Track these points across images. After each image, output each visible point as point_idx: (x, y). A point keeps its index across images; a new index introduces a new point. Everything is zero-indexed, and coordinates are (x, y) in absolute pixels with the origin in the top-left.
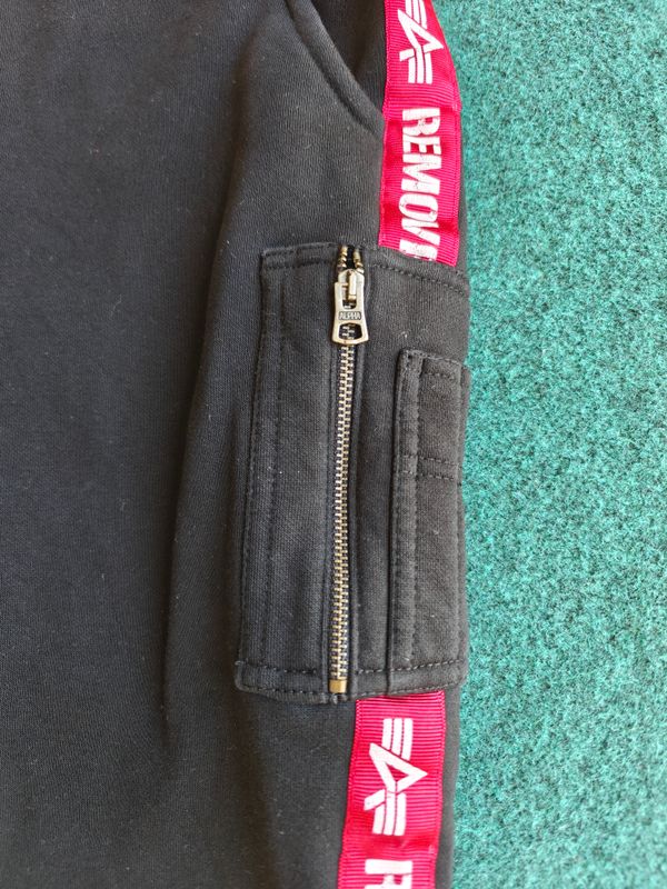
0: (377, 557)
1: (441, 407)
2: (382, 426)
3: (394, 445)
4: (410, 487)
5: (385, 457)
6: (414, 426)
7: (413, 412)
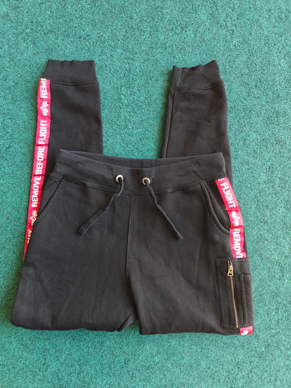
0: (240, 307)
1: (247, 283)
2: (238, 287)
3: (241, 291)
4: (244, 296)
5: (240, 292)
6: (244, 286)
7: (243, 285)
